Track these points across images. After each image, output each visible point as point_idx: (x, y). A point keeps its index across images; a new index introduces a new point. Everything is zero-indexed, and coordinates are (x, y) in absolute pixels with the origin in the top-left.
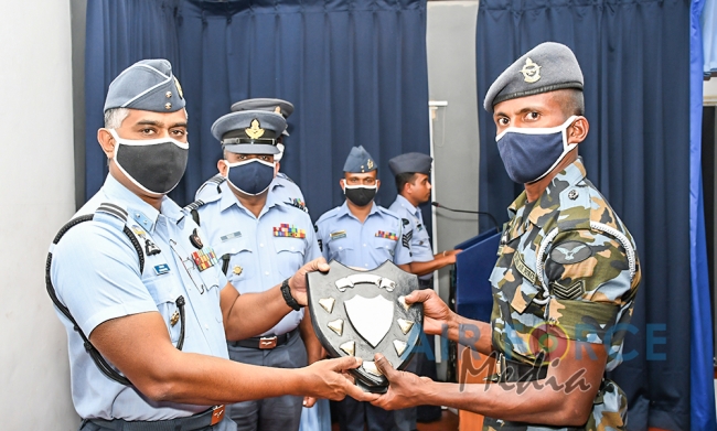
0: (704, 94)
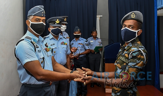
0: (158, 13)
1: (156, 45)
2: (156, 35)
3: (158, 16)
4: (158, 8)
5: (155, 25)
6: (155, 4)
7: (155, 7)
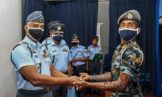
0: (159, 22)
1: (157, 54)
2: (158, 44)
3: (159, 25)
4: (160, 16)
5: (157, 33)
6: (157, 13)
7: (157, 16)
